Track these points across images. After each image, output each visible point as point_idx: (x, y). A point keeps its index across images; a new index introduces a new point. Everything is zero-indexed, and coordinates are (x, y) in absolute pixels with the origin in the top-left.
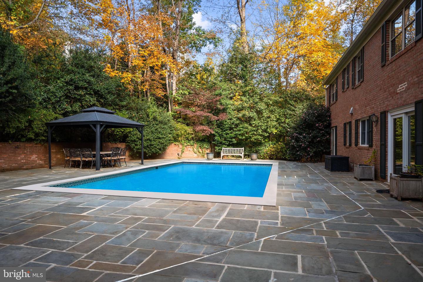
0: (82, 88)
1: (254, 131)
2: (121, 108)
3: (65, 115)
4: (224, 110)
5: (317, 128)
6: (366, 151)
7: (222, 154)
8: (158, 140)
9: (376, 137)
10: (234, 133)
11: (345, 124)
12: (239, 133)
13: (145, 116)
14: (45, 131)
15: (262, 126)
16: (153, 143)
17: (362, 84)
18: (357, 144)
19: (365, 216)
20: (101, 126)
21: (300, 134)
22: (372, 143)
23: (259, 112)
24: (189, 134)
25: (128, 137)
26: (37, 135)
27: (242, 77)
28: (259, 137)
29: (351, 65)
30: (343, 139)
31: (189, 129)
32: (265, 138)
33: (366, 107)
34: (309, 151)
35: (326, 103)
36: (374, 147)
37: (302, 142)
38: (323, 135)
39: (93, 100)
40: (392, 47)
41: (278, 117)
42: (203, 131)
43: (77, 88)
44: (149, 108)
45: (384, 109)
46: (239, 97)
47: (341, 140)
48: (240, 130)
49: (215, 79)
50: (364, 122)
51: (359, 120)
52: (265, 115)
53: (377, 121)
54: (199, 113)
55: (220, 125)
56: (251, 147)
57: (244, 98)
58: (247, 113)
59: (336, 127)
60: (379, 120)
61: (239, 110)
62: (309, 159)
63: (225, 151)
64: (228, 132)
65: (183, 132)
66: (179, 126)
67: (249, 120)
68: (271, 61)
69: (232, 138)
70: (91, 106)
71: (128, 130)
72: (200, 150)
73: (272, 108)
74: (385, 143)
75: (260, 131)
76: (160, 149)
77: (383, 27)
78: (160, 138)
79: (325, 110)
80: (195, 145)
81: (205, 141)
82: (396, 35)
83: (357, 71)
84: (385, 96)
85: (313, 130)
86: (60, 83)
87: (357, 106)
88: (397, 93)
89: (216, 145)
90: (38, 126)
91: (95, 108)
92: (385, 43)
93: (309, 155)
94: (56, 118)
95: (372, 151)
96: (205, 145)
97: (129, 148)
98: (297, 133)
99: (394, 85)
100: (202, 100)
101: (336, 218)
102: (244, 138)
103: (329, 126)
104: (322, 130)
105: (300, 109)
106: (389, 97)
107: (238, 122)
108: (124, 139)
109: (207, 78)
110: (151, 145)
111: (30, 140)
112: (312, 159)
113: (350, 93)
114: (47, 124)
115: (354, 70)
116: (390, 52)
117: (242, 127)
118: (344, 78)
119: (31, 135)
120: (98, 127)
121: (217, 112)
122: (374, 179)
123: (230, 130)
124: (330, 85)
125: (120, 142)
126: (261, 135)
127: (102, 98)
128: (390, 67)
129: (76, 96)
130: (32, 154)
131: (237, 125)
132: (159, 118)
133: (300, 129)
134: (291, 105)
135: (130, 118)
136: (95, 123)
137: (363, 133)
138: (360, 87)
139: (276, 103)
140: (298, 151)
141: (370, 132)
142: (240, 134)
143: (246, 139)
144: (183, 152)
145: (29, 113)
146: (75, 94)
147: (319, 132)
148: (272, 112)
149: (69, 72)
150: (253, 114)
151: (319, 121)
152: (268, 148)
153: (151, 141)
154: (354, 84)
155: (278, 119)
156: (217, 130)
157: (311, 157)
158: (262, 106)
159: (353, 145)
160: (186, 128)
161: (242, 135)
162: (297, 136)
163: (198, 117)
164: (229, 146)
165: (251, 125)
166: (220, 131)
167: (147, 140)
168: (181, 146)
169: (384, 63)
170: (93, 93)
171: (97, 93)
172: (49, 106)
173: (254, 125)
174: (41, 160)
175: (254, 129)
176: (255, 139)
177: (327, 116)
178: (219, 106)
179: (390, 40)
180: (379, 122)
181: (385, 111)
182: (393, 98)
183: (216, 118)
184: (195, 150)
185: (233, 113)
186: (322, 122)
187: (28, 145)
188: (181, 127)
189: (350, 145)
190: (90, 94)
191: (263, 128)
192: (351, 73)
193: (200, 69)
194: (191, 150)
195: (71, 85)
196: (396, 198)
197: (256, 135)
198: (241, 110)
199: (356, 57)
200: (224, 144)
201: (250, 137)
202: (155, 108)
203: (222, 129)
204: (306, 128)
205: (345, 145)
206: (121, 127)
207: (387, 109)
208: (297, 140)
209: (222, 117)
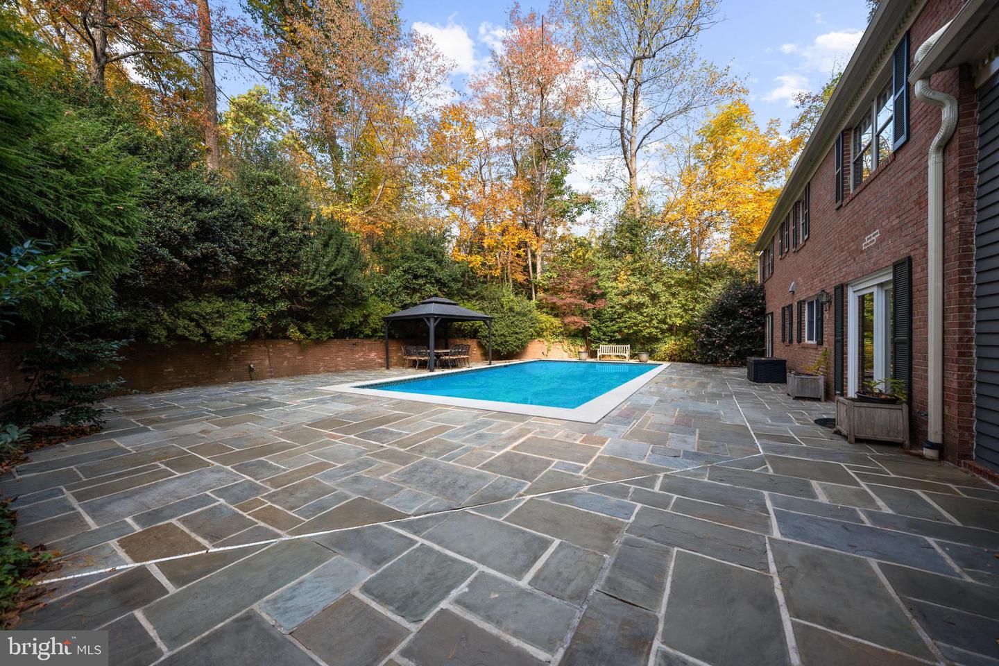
0: (421, 276)
1: (647, 322)
2: (470, 298)
3: (404, 307)
4: (603, 295)
5: (741, 316)
6: (814, 351)
7: (599, 354)
8: (515, 336)
9: (829, 329)
10: (617, 325)
11: (783, 308)
12: (624, 325)
13: (499, 306)
14: (382, 326)
15: (658, 314)
16: (508, 339)
17: (808, 243)
18: (799, 341)
19: (754, 470)
20: (436, 319)
21: (714, 325)
22: (822, 338)
23: (654, 297)
24: (556, 327)
25: (479, 332)
26: (375, 331)
27: (632, 251)
28: (654, 330)
29: (791, 215)
30: (781, 331)
31: (556, 322)
32: (663, 332)
33: (813, 279)
34: (728, 350)
35: (758, 279)
36: (825, 345)
37: (716, 337)
38: (752, 326)
39: (434, 289)
40: (855, 172)
41: (683, 302)
42: (574, 323)
43: (416, 277)
44: (504, 296)
45: (841, 280)
46: (625, 277)
47: (778, 333)
48: (625, 322)
49: (594, 255)
50: (811, 304)
51: (804, 301)
52: (663, 299)
53: (829, 302)
54: (568, 300)
55: (598, 315)
56: (644, 344)
57: (632, 279)
58: (635, 298)
59: (772, 313)
60: (833, 300)
61: (624, 294)
62: (729, 362)
63: (604, 349)
64: (609, 324)
65: (548, 325)
66: (543, 317)
67: (639, 307)
68: (672, 224)
69: (614, 332)
70: (431, 296)
71: (478, 323)
72: (572, 348)
73: (673, 290)
74: (843, 339)
75: (655, 322)
76: (518, 347)
77: (838, 142)
78: (517, 333)
79: (755, 289)
80: (566, 342)
81: (577, 336)
82: (863, 148)
83: (801, 223)
84: (844, 257)
85: (735, 319)
86: (398, 272)
87: (800, 279)
88: (862, 252)
89: (593, 342)
90: (375, 321)
91: (434, 299)
92: (840, 168)
93: (728, 355)
94: (394, 312)
95: (821, 350)
96: (579, 342)
97: (481, 346)
98: (708, 324)
99: (857, 237)
100: (572, 284)
101: (694, 469)
102: (631, 331)
103: (762, 312)
104: (748, 318)
105: (717, 289)
106: (849, 259)
107: (622, 311)
108: (474, 334)
109: (584, 255)
110: (506, 342)
111: (367, 337)
112: (733, 362)
113: (790, 259)
114: (384, 319)
115: (796, 223)
116: (851, 183)
117: (629, 318)
118: (782, 238)
119: (368, 332)
120: (432, 320)
121: (593, 298)
122: (823, 399)
123: (611, 321)
124: (765, 251)
125: (471, 338)
126: (657, 328)
127: (445, 287)
128: (849, 207)
129: (415, 286)
130: (370, 351)
131: (621, 315)
132: (517, 309)
133: (714, 318)
134: (706, 285)
135: (482, 309)
136: (429, 316)
137: (811, 323)
138: (805, 248)
139: (680, 283)
140: (710, 350)
141: (821, 320)
142: (625, 327)
143: (635, 333)
144: (549, 350)
145: (365, 307)
146: (414, 284)
147: (745, 322)
148: (673, 295)
149: (408, 259)
150: (645, 299)
151: (744, 305)
152: (669, 345)
153: (505, 336)
154: (796, 245)
155: (683, 305)
156: (593, 322)
157: (732, 359)
158: (658, 288)
159: (795, 342)
160: (553, 320)
161: (629, 328)
162: (708, 328)
163: (569, 305)
164: (610, 342)
165: (641, 314)
166: (597, 322)
167: (501, 335)
168: (546, 343)
169: (839, 203)
170: (434, 281)
171: (438, 281)
172: (387, 299)
173: (645, 315)
174: (380, 358)
175: (646, 319)
176: (649, 333)
177: (758, 298)
178: (595, 291)
179: (852, 160)
180: (833, 304)
181: (842, 285)
182: (855, 260)
183: (591, 306)
184: (566, 347)
185: (615, 299)
186: (751, 307)
187: (366, 342)
188: (546, 319)
189: (791, 342)
190: (431, 283)
191: (660, 317)
192: (792, 228)
193: (574, 244)
194: (560, 347)
195: (409, 273)
196: (846, 437)
197: (648, 328)
198: (628, 294)
199: (799, 202)
200: (603, 340)
201: (641, 331)
202: (512, 297)
203: (599, 320)
204: (723, 316)
205: (784, 341)
206: (470, 320)
207: (845, 281)
208: (709, 334)
209: (600, 304)
